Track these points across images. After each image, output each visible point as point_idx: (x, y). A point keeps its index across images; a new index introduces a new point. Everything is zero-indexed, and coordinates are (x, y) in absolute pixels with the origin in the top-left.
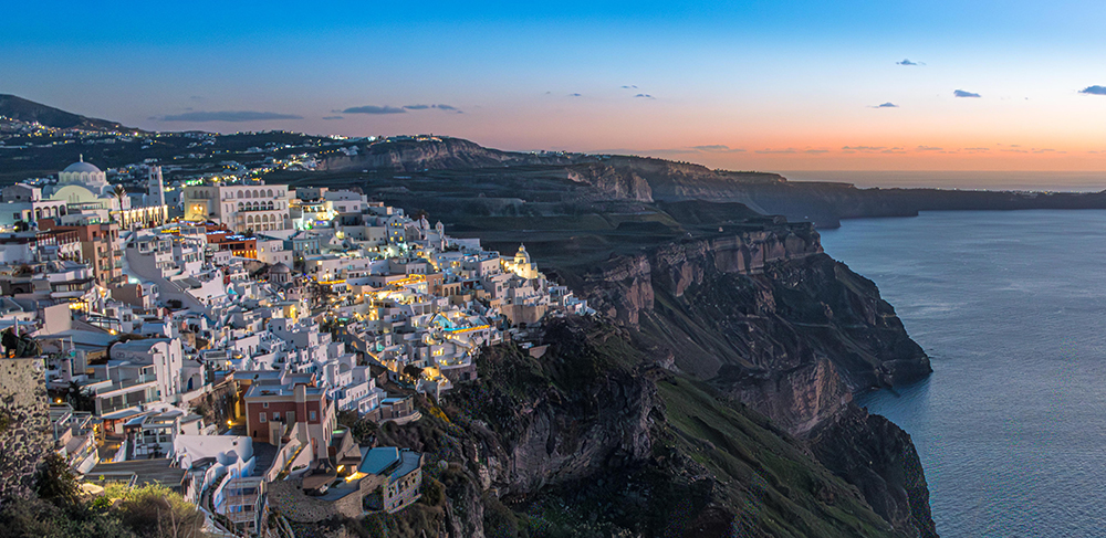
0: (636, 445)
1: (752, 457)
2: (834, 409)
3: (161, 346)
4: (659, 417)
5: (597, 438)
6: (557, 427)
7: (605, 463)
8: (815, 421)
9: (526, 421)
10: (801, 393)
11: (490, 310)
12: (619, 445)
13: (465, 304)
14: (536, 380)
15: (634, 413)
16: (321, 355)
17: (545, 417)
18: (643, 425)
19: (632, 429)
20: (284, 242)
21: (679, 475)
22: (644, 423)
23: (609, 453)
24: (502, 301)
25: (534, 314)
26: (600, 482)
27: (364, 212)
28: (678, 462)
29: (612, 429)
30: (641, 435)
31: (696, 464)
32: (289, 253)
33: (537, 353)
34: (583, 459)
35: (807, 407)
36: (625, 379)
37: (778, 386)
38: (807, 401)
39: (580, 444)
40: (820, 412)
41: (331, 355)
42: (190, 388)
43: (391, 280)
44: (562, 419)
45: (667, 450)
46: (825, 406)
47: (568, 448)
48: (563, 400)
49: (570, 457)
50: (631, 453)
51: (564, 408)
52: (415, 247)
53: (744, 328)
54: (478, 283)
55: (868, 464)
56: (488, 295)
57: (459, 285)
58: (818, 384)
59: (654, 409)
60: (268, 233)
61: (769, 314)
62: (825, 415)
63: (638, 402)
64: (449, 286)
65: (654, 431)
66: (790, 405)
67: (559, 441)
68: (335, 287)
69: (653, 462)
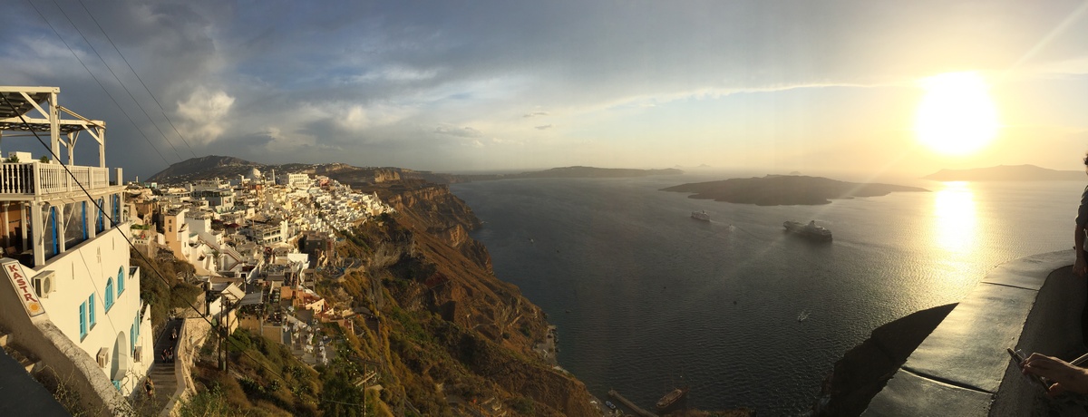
0: (411, 253)
3: (282, 222)
4: (417, 244)
5: (399, 251)
6: (387, 248)
7: (402, 259)
8: (458, 243)
9: (378, 246)
10: (453, 235)
11: (366, 211)
12: (406, 253)
14: (381, 233)
15: (410, 243)
16: (319, 225)
17: (384, 245)
19: (409, 248)
21: (425, 262)
22: (414, 245)
23: (402, 256)
24: (370, 209)
25: (379, 213)
26: (401, 265)
27: (328, 182)
28: (424, 258)
29: (404, 248)
30: (413, 250)
31: (429, 258)
33: (380, 224)
34: (395, 258)
35: (455, 239)
36: (407, 232)
37: (446, 233)
38: (455, 237)
39: (394, 253)
41: (322, 226)
42: (290, 237)
43: (337, 202)
44: (389, 245)
45: (420, 254)
46: (460, 238)
47: (391, 254)
48: (389, 239)
49: (391, 257)
50: (410, 256)
51: (389, 242)
52: (343, 192)
53: (429, 216)
54: (362, 203)
55: (474, 255)
56: (365, 207)
57: (356, 204)
58: (458, 233)
59: (415, 242)
60: (302, 188)
61: (436, 211)
62: (461, 241)
63: (411, 240)
64: (354, 204)
65: (416, 249)
66: (450, 238)
67: (388, 252)
68: (321, 204)
69: (417, 258)
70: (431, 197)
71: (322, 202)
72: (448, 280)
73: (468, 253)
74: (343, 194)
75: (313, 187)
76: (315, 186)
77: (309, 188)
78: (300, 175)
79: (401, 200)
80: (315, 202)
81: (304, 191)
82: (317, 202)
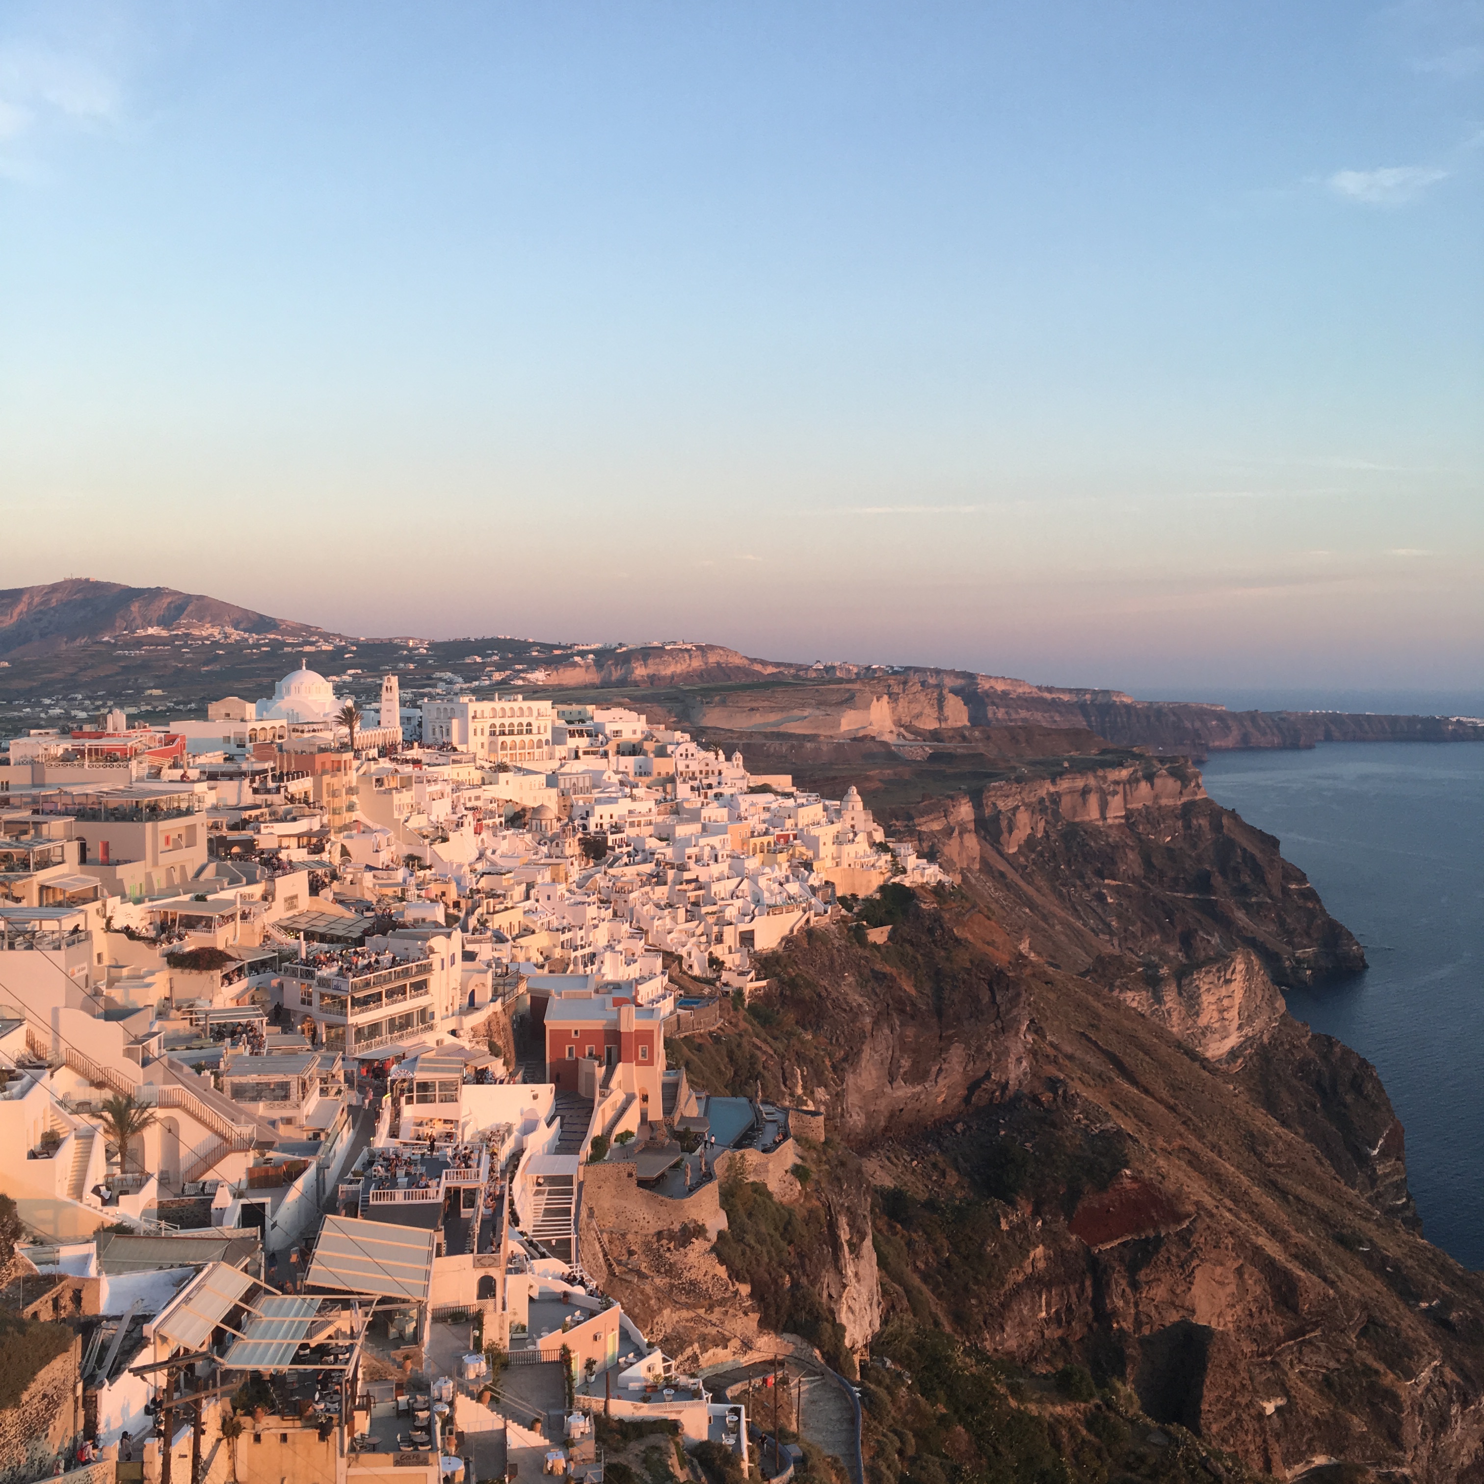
0: (1012, 1076)
1: (1164, 1094)
2: (1260, 1024)
3: (436, 940)
4: (1039, 1033)
6: (903, 1046)
7: (967, 1100)
8: (1233, 1041)
9: (864, 1036)
10: (1213, 999)
11: (814, 875)
12: (988, 1075)
13: (779, 865)
14: (882, 977)
15: (1007, 1028)
16: (600, 938)
17: (887, 1031)
18: (1020, 1045)
19: (1006, 1051)
20: (548, 776)
21: (1072, 1121)
23: (974, 1086)
24: (829, 863)
25: (870, 881)
26: (959, 1127)
27: (645, 738)
28: (1069, 1101)
30: (1019, 1060)
31: (1095, 1102)
32: (554, 792)
33: (876, 934)
34: (939, 1094)
35: (1221, 1019)
36: (997, 978)
37: (1179, 986)
38: (1221, 1010)
39: (935, 1069)
40: (1240, 1027)
41: (614, 940)
42: (472, 1006)
43: (682, 831)
44: (910, 1032)
45: (1053, 1084)
46: (1247, 1020)
47: (918, 1075)
48: (913, 1004)
49: (919, 1088)
50: (1004, 1087)
51: (913, 1017)
52: (710, 786)
53: (1101, 898)
54: (795, 837)
55: (1314, 1107)
56: (810, 854)
57: (771, 839)
58: (1238, 987)
59: (1032, 1021)
60: (525, 766)
61: (1134, 879)
62: (1248, 1031)
63: (1015, 1012)
64: (758, 841)
65: (1033, 1053)
66: (1197, 1014)
67: (906, 1063)
68: (611, 839)
69: (1036, 1100)
70: (1116, 810)
72: (1179, 1218)
73: (1285, 1095)
74: (711, 793)
75: (577, 757)
76: (586, 753)
77: (555, 764)
78: (516, 705)
79: (972, 826)
80: (585, 827)
81: (532, 777)
82: (592, 828)
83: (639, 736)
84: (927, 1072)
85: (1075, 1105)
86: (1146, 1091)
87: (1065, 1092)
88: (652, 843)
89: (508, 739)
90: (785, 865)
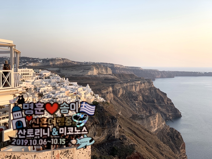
0: (116, 135)
1: (143, 138)
2: (161, 126)
4: (121, 127)
5: (106, 133)
6: (96, 130)
7: (108, 139)
8: (156, 129)
10: (152, 122)
11: (81, 100)
12: (111, 135)
13: (74, 98)
15: (115, 126)
17: (93, 127)
18: (117, 129)
19: (115, 131)
20: (32, 83)
21: (126, 143)
23: (109, 137)
24: (84, 98)
25: (91, 101)
26: (106, 144)
27: (50, 76)
29: (110, 130)
30: (117, 132)
31: (130, 140)
32: (33, 85)
34: (102, 138)
35: (154, 125)
36: (113, 118)
37: (147, 119)
38: (154, 124)
39: (102, 134)
40: (157, 127)
43: (57, 92)
44: (98, 127)
45: (123, 136)
47: (99, 135)
48: (98, 123)
49: (99, 137)
50: (114, 137)
51: (98, 125)
52: (62, 84)
53: (135, 105)
54: (77, 93)
55: (170, 140)
56: (80, 96)
57: (73, 94)
58: (157, 119)
59: (119, 125)
60: (28, 81)
61: (141, 101)
62: (159, 127)
63: (116, 124)
64: (71, 94)
65: (120, 131)
66: (150, 124)
67: (97, 133)
68: (44, 94)
69: (120, 139)
70: (138, 89)
71: (45, 92)
73: (165, 138)
74: (62, 86)
75: (38, 79)
76: (39, 78)
77: (33, 80)
78: (26, 70)
79: (112, 92)
80: (39, 92)
81: (29, 83)
82: (40, 92)
83: (49, 75)
84: (101, 134)
85: (127, 140)
86: (140, 137)
87: (125, 138)
88: (51, 94)
89: (25, 76)
90: (75, 98)
